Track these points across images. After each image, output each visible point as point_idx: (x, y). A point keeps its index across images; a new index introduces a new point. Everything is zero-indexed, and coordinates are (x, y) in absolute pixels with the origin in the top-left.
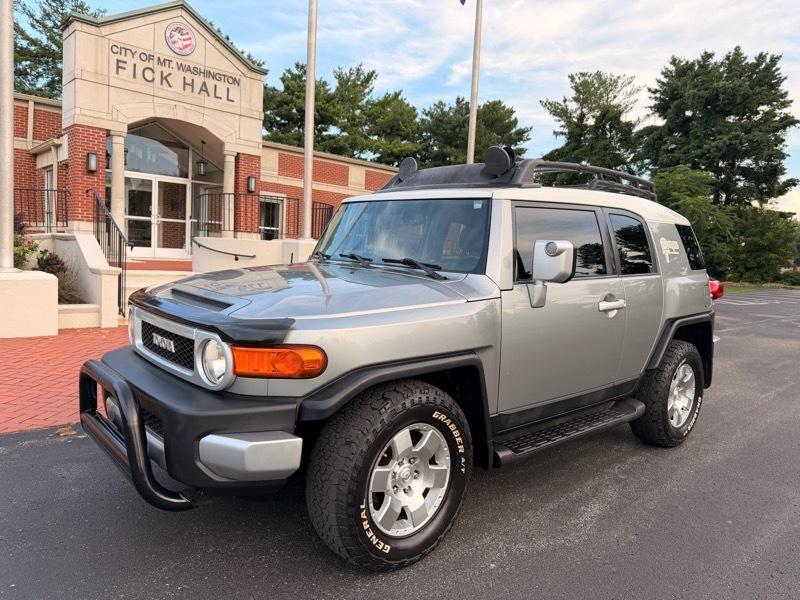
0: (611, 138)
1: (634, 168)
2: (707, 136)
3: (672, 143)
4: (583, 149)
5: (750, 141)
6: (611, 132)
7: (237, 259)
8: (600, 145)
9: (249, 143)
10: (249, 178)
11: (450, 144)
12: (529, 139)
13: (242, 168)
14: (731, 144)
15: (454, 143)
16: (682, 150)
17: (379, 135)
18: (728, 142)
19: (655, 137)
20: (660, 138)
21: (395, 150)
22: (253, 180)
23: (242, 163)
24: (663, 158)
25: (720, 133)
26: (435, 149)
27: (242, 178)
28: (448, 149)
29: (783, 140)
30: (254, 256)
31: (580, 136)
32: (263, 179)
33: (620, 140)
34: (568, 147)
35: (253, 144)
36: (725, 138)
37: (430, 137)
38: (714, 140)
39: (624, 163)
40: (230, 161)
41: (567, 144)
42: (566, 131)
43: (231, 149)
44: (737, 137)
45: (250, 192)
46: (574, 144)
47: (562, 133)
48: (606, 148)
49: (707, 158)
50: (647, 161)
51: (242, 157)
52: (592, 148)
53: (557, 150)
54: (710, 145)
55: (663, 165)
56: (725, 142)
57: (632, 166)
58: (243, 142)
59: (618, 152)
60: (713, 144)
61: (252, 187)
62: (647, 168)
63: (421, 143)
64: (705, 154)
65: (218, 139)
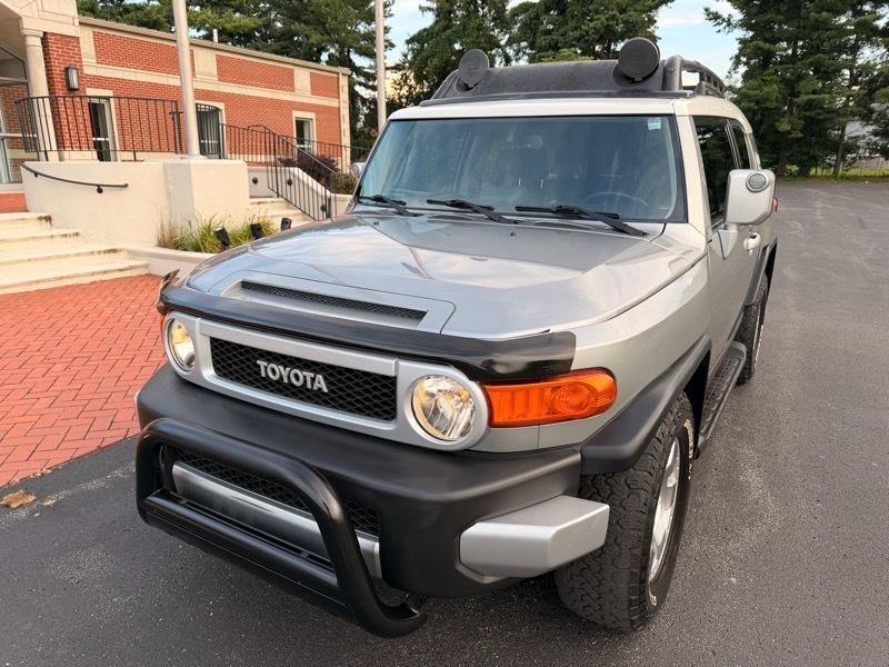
0: (484, 16)
1: (510, 52)
2: (584, 14)
3: (548, 23)
4: (454, 29)
5: (626, 22)
6: (483, 8)
7: (100, 191)
8: (474, 23)
9: (60, 18)
10: (67, 69)
11: (298, 19)
12: (391, 15)
13: (54, 55)
14: (608, 25)
15: (303, 18)
16: (560, 31)
17: (202, 6)
18: (606, 23)
19: (532, 16)
20: (537, 17)
21: (228, 26)
22: (74, 71)
23: (53, 47)
24: (542, 41)
25: (597, 13)
26: (279, 25)
27: (57, 70)
28: (296, 26)
29: (655, 21)
30: (126, 186)
31: (450, 13)
32: (87, 71)
33: (494, 19)
34: (437, 27)
35: (65, 19)
36: (603, 18)
37: (270, 9)
38: (591, 20)
39: (499, 46)
40: (34, 44)
41: (436, 22)
42: (434, 6)
43: (33, 25)
44: (613, 17)
45: (71, 90)
46: (444, 23)
47: (429, 9)
48: (480, 28)
49: (586, 41)
50: (524, 44)
51: (51, 40)
52: (464, 27)
53: (425, 30)
54: (588, 26)
55: (540, 50)
56: (602, 23)
57: (508, 51)
58: (48, 16)
59: (492, 33)
60: (592, 25)
61: (75, 83)
62: (524, 53)
63: (260, 17)
64: (584, 36)
65: (12, 12)
